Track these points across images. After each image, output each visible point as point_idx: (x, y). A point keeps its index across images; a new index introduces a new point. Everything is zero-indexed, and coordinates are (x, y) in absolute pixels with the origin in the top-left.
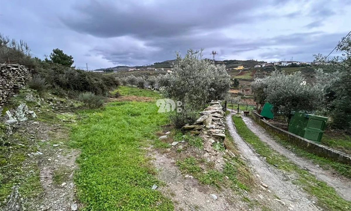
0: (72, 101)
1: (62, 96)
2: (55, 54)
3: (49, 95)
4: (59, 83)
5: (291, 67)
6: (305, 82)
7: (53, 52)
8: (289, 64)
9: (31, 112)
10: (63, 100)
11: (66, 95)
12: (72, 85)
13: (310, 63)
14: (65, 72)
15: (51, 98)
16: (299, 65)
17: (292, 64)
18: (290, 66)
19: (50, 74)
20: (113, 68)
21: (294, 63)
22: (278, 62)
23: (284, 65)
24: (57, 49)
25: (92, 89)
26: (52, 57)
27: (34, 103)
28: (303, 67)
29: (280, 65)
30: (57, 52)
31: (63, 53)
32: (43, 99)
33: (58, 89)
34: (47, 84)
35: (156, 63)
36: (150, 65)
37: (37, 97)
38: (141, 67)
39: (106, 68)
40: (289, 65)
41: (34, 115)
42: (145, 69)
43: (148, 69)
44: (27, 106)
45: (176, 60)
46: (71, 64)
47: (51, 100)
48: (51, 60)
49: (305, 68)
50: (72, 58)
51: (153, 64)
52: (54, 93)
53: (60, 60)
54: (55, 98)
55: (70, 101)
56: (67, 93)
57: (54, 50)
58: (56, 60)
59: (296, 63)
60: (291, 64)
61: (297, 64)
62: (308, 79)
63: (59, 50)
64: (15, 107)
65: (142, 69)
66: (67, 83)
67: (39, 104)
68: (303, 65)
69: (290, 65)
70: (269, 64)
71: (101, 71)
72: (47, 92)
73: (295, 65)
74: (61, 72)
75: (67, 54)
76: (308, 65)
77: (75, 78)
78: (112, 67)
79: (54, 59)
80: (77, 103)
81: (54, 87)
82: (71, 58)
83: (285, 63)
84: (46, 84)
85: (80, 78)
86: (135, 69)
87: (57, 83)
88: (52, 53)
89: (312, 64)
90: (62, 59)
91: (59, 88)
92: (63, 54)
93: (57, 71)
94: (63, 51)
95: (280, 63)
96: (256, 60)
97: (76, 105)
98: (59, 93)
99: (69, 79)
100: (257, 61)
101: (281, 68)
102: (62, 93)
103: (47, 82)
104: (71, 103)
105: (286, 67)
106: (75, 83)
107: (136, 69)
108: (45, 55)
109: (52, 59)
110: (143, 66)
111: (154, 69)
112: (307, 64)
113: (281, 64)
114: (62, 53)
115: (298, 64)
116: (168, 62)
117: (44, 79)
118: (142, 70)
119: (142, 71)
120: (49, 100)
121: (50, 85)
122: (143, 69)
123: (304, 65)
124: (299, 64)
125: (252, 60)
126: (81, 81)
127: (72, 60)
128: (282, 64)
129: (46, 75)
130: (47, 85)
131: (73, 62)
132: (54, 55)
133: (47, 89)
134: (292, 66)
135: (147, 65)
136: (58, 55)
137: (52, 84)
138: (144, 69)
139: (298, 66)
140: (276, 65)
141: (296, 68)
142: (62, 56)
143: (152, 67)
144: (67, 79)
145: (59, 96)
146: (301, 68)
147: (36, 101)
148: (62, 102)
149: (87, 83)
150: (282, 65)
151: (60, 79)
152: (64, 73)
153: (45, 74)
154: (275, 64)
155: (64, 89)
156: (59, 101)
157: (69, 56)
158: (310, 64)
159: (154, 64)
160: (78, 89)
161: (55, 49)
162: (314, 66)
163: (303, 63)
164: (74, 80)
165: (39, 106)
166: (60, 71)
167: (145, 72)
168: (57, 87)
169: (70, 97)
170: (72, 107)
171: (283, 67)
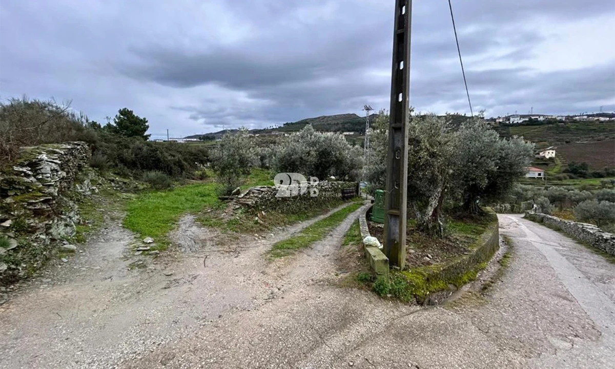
0: (137, 182)
1: (125, 176)
2: (122, 116)
3: (111, 175)
4: (123, 161)
5: (527, 125)
6: (554, 152)
7: (118, 114)
8: (524, 119)
9: (94, 188)
10: (125, 181)
11: (131, 175)
12: (140, 162)
13: (564, 118)
14: (131, 146)
15: (113, 178)
16: (544, 121)
17: (531, 120)
18: (526, 123)
19: (113, 150)
20: (216, 133)
21: (533, 118)
22: (503, 118)
23: (515, 122)
24: (125, 109)
25: (165, 167)
26: (117, 120)
27: (96, 181)
28: (551, 125)
29: (508, 122)
30: (125, 113)
31: (134, 113)
32: (104, 179)
33: (121, 168)
34: (109, 161)
35: (287, 124)
36: (277, 127)
37: (98, 176)
38: (262, 130)
39: (204, 134)
40: (523, 122)
41: (97, 191)
42: (268, 134)
43: (272, 133)
44: (90, 183)
45: (321, 118)
46: (145, 130)
47: (113, 181)
48: (115, 125)
49: (554, 125)
50: (147, 122)
51: (282, 126)
52: (116, 172)
53: (129, 125)
54: (117, 178)
55: (134, 182)
56: (132, 173)
57: (120, 110)
58: (123, 125)
59: (537, 119)
60: (527, 119)
61: (539, 119)
62: (560, 146)
63: (128, 110)
64: (81, 182)
65: (261, 134)
66: (132, 160)
67: (100, 183)
68: (550, 122)
69: (525, 121)
70: (488, 120)
71: (195, 140)
72: (108, 171)
73: (535, 122)
74: (127, 147)
75: (139, 116)
76: (561, 121)
77: (143, 153)
78: (213, 132)
79: (120, 124)
80: (143, 184)
81: (117, 165)
82: (144, 121)
83: (516, 119)
84: (107, 162)
85: (150, 154)
86: (251, 134)
87: (121, 160)
88: (117, 116)
89: (568, 119)
90: (131, 124)
91: (122, 166)
92: (134, 115)
93: (122, 146)
94: (133, 111)
95: (508, 118)
96: (463, 115)
97: (141, 187)
98: (122, 173)
99: (135, 156)
100: (466, 116)
101: (510, 128)
102: (126, 173)
103: (108, 160)
104: (135, 185)
105: (518, 125)
106: (143, 160)
107: (253, 135)
108: (107, 117)
109: (117, 124)
110: (265, 129)
111: (284, 134)
112: (558, 119)
113: (509, 120)
114: (132, 114)
115: (541, 119)
116: (307, 121)
117: (106, 156)
118: (262, 136)
119: (264, 138)
120: (110, 180)
121: (111, 163)
122: (264, 134)
123: (553, 121)
124: (543, 119)
125: (456, 114)
126: (151, 157)
127: (147, 124)
128: (512, 120)
129: (108, 151)
130: (109, 164)
131: (148, 127)
132: (120, 117)
133: (109, 168)
134: (529, 123)
135: (271, 128)
136: (126, 118)
137: (114, 162)
138: (266, 135)
139: (541, 123)
140: (500, 122)
141: (538, 126)
142: (131, 119)
143: (280, 131)
144: (133, 156)
145: (123, 176)
146: (546, 126)
147: (97, 179)
148: (125, 183)
149: (158, 160)
150: (511, 123)
151: (125, 155)
152: (129, 148)
153: (106, 150)
154: (497, 121)
155: (128, 168)
156: (121, 182)
157: (142, 118)
158: (564, 120)
159: (284, 125)
160: (146, 169)
161: (122, 109)
162: (571, 122)
163: (550, 117)
164: (142, 157)
165: (101, 185)
166: (125, 145)
167: (267, 138)
168: (121, 165)
169: (136, 178)
170: (136, 189)
171: (513, 125)
